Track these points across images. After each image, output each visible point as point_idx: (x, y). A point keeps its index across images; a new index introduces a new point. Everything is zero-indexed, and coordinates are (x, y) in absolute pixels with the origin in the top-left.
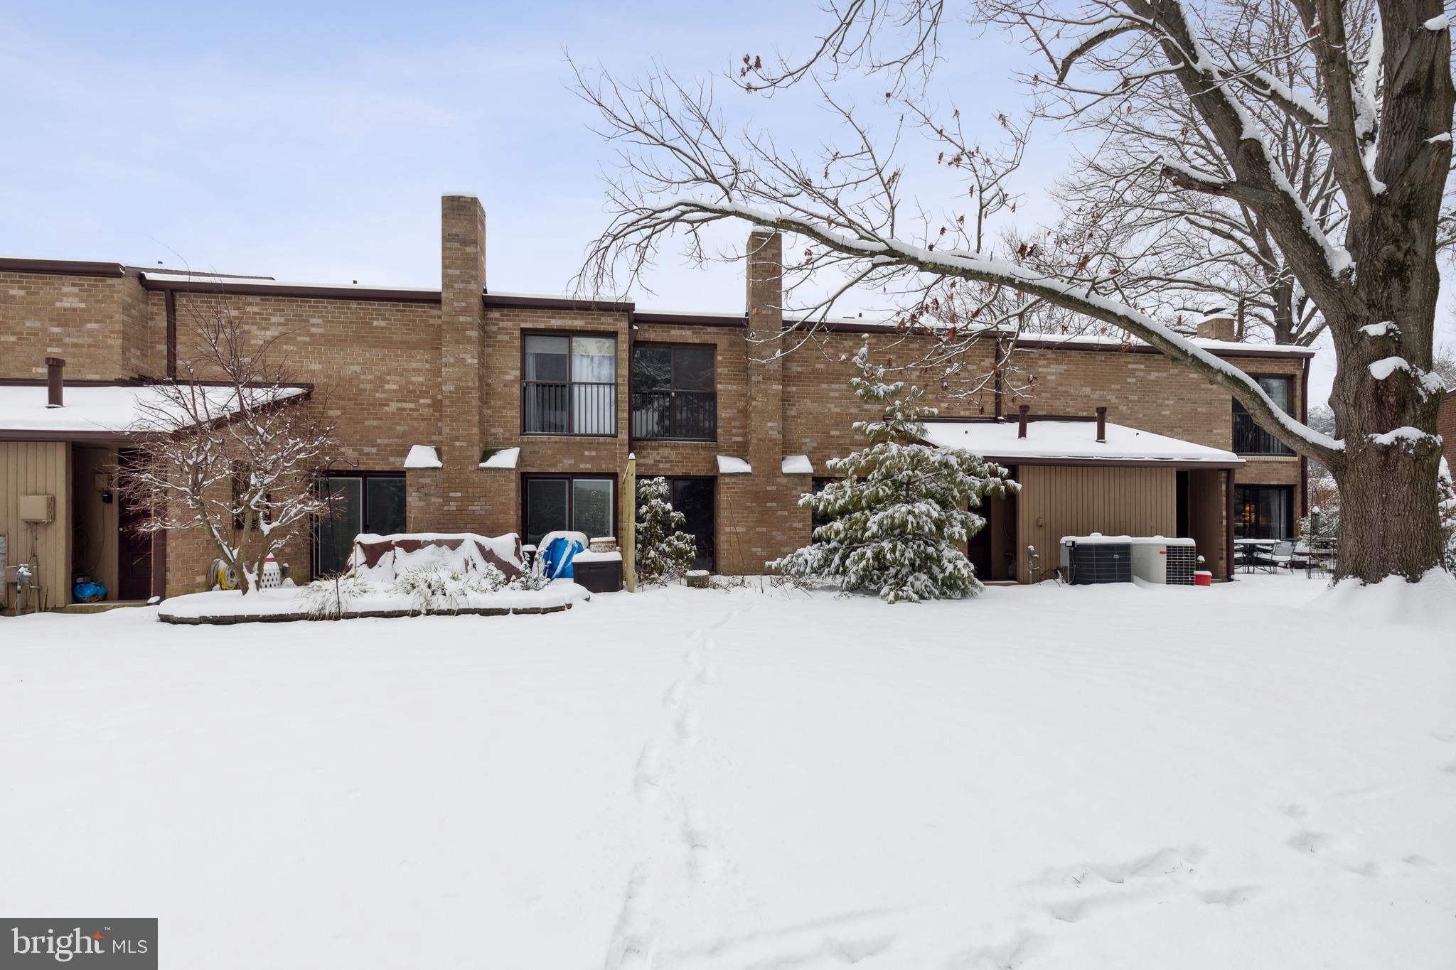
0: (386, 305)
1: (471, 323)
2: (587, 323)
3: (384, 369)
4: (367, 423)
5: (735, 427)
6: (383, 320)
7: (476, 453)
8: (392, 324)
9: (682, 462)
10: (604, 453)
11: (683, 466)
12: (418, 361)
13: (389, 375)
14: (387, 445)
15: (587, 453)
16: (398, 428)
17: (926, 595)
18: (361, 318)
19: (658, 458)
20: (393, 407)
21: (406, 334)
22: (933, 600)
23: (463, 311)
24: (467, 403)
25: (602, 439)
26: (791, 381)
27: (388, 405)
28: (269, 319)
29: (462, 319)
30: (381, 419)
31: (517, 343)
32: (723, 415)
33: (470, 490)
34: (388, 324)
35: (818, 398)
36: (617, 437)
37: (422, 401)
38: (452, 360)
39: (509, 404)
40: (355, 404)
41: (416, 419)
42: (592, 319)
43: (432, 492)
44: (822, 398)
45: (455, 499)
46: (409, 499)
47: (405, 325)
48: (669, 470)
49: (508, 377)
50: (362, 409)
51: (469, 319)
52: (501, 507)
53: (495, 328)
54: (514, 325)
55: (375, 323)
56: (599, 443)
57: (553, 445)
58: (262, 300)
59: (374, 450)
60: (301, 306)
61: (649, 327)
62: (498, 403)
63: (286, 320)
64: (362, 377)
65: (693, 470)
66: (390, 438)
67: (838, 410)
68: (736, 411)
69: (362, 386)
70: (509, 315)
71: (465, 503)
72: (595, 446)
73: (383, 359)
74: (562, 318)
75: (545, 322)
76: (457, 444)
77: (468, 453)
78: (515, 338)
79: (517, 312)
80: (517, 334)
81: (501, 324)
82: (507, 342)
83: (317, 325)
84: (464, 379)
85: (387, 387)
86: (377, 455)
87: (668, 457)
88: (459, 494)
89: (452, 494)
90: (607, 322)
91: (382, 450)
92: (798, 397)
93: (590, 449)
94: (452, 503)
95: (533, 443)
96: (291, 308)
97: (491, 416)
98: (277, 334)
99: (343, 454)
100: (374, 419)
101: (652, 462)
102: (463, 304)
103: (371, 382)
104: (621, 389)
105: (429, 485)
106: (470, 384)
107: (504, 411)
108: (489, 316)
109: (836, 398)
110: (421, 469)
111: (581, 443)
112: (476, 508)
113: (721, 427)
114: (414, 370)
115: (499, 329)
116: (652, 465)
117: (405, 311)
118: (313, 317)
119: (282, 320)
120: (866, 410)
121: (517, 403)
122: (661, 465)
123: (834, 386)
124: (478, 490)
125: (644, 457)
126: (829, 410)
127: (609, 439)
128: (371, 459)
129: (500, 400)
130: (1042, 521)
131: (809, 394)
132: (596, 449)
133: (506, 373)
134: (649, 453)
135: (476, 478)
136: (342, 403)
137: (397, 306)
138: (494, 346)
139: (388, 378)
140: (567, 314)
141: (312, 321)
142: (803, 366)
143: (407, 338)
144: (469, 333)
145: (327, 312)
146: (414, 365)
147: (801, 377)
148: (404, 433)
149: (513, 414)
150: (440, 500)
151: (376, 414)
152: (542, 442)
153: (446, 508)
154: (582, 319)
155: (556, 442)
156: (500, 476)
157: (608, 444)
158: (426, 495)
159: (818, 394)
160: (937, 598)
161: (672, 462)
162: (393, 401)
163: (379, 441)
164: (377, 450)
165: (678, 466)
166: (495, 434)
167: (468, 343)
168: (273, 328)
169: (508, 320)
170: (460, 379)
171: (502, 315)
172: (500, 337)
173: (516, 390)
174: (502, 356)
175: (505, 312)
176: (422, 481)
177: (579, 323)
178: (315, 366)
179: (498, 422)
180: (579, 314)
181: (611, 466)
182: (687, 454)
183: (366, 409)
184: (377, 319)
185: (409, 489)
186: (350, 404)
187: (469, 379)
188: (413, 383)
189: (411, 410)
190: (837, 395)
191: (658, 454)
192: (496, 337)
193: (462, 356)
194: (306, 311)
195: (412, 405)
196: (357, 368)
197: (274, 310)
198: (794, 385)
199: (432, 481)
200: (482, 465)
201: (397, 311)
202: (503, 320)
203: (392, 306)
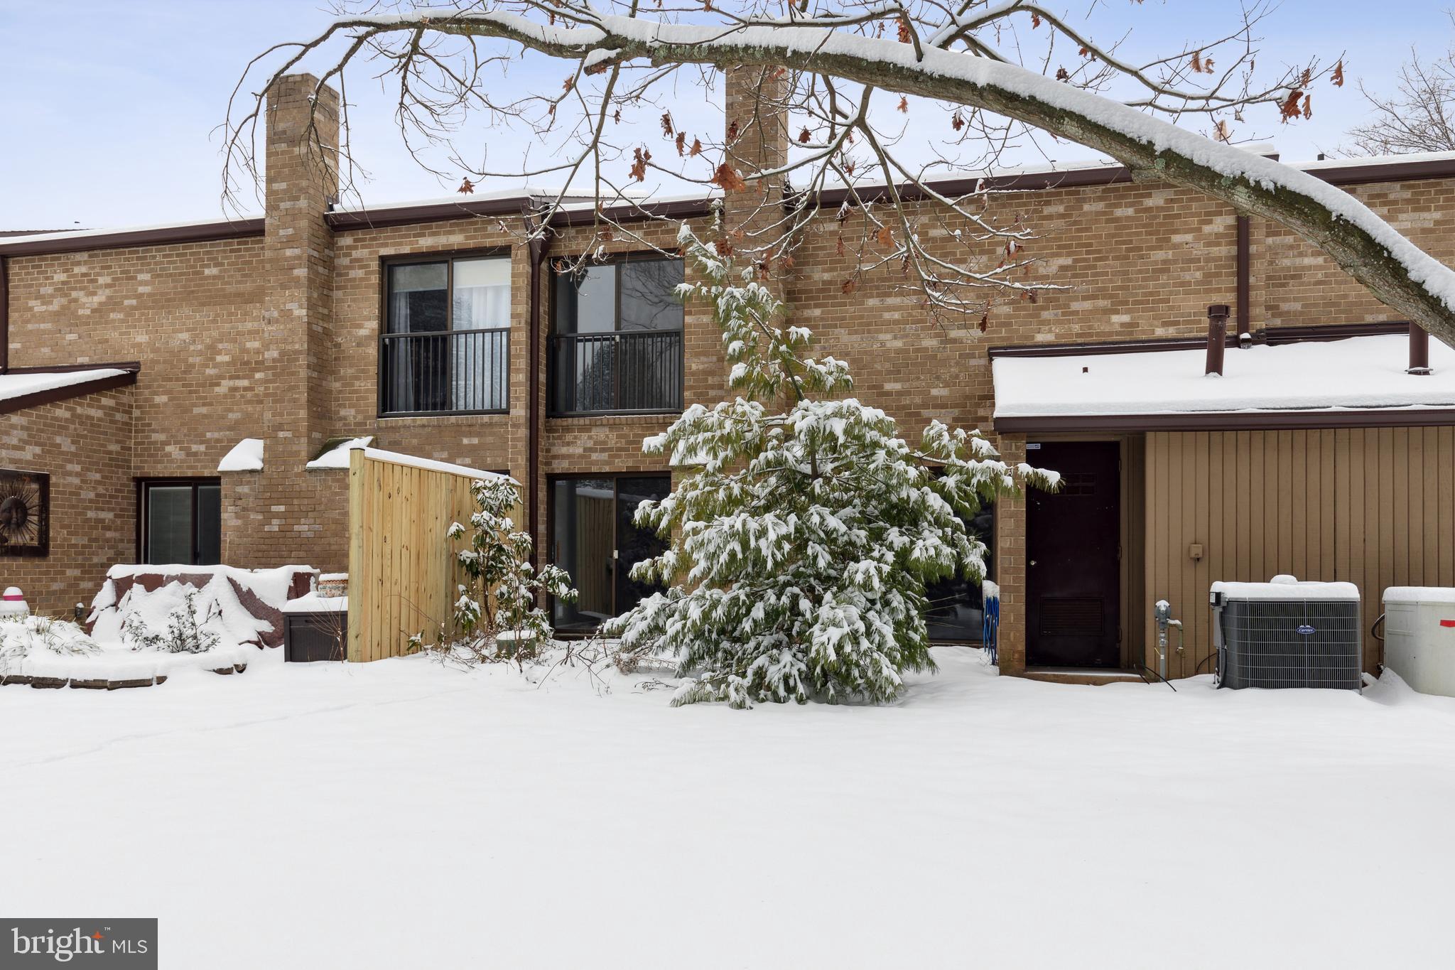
0: (219, 245)
1: (299, 258)
2: (467, 238)
3: (215, 334)
4: (196, 411)
5: (712, 387)
6: (216, 265)
7: (303, 447)
8: (225, 271)
9: (626, 450)
10: (490, 439)
11: (628, 456)
12: (254, 319)
13: (221, 341)
14: (218, 441)
15: (465, 441)
16: (231, 415)
17: (782, 692)
18: (192, 267)
19: (590, 444)
20: (226, 384)
21: (240, 282)
22: (792, 702)
23: (290, 242)
24: (293, 374)
25: (486, 418)
26: (812, 298)
27: (218, 385)
28: (96, 281)
29: (289, 252)
30: (211, 404)
31: (375, 279)
32: (694, 367)
33: (296, 502)
34: (220, 271)
35: (860, 324)
36: (507, 412)
37: (258, 376)
38: (276, 314)
39: (364, 371)
40: (184, 386)
41: (249, 402)
42: (476, 230)
43: (251, 505)
44: (869, 324)
45: (277, 515)
46: (224, 516)
47: (239, 270)
48: (606, 463)
49: (363, 332)
50: (190, 392)
51: (297, 251)
52: (333, 527)
53: (345, 261)
54: (371, 253)
55: (207, 272)
56: (482, 425)
57: (418, 430)
58: (90, 256)
59: (202, 448)
60: (126, 259)
61: (577, 232)
62: (350, 371)
63: (114, 279)
64: (192, 348)
65: (644, 462)
66: (220, 430)
67: (899, 344)
68: (715, 359)
69: (191, 360)
70: (364, 240)
71: (290, 521)
72: (477, 428)
73: (214, 321)
74: (434, 234)
75: (411, 243)
76: (281, 434)
77: (295, 448)
78: (372, 273)
79: (374, 233)
80: (375, 265)
81: (356, 254)
82: (362, 280)
83: (145, 283)
84: (290, 340)
85: (219, 359)
86: (206, 454)
87: (604, 443)
88: (282, 508)
89: (274, 508)
90: (498, 232)
91: (212, 448)
92: (824, 326)
93: (470, 435)
94: (275, 521)
95: (394, 429)
96: (118, 262)
97: (340, 392)
98: (103, 299)
99: (169, 455)
100: (204, 405)
101: (580, 451)
102: (290, 231)
103: (200, 353)
104: (515, 336)
105: (247, 496)
106: (297, 346)
107: (357, 383)
108: (339, 244)
109: (896, 322)
110: (237, 472)
111: (458, 425)
112: (303, 528)
113: (691, 388)
114: (250, 332)
115: (351, 261)
116: (581, 456)
117: (239, 250)
118: (141, 271)
119: (108, 280)
120: (954, 341)
121: (373, 370)
122: (594, 456)
123: (890, 301)
124: (306, 502)
125: (568, 444)
126: (883, 344)
127: (496, 418)
128: (199, 461)
129: (351, 366)
130: (1197, 550)
131: (843, 319)
132: (479, 435)
133: (360, 326)
134: (575, 437)
135: (302, 484)
136: (169, 385)
137: (231, 244)
138: (345, 287)
139: (220, 346)
140: (441, 227)
141: (141, 277)
142: (831, 270)
143: (241, 287)
144: (297, 272)
145: (156, 264)
146: (250, 325)
147: (829, 290)
148: (237, 422)
149: (369, 387)
150: (260, 517)
151: (205, 398)
152: (405, 427)
153: (267, 528)
154: (462, 231)
155: (424, 426)
156: (334, 481)
157: (496, 424)
158: (244, 509)
159: (862, 317)
160: (801, 701)
161: (611, 449)
162: (224, 378)
163: (209, 435)
164: (207, 448)
165: (620, 456)
166: (345, 418)
167: (296, 287)
168: (100, 292)
169: (364, 247)
170: (285, 341)
171: (355, 241)
172: (352, 274)
173: (372, 351)
174: (354, 300)
175: (360, 234)
176: (239, 489)
177: (455, 239)
178: (142, 338)
179: (350, 399)
180: (457, 225)
181: (500, 460)
182: (635, 435)
183: (196, 392)
184: (208, 266)
185: (225, 503)
186: (177, 386)
187: (296, 339)
188: (247, 351)
189: (246, 389)
190: (896, 316)
191: (590, 438)
192: (347, 274)
193: (289, 306)
194: (133, 265)
195: (245, 383)
196: (185, 336)
197: (103, 268)
198: (816, 306)
199: (251, 489)
200: (311, 464)
201: (232, 251)
202: (356, 248)
203: (225, 245)
